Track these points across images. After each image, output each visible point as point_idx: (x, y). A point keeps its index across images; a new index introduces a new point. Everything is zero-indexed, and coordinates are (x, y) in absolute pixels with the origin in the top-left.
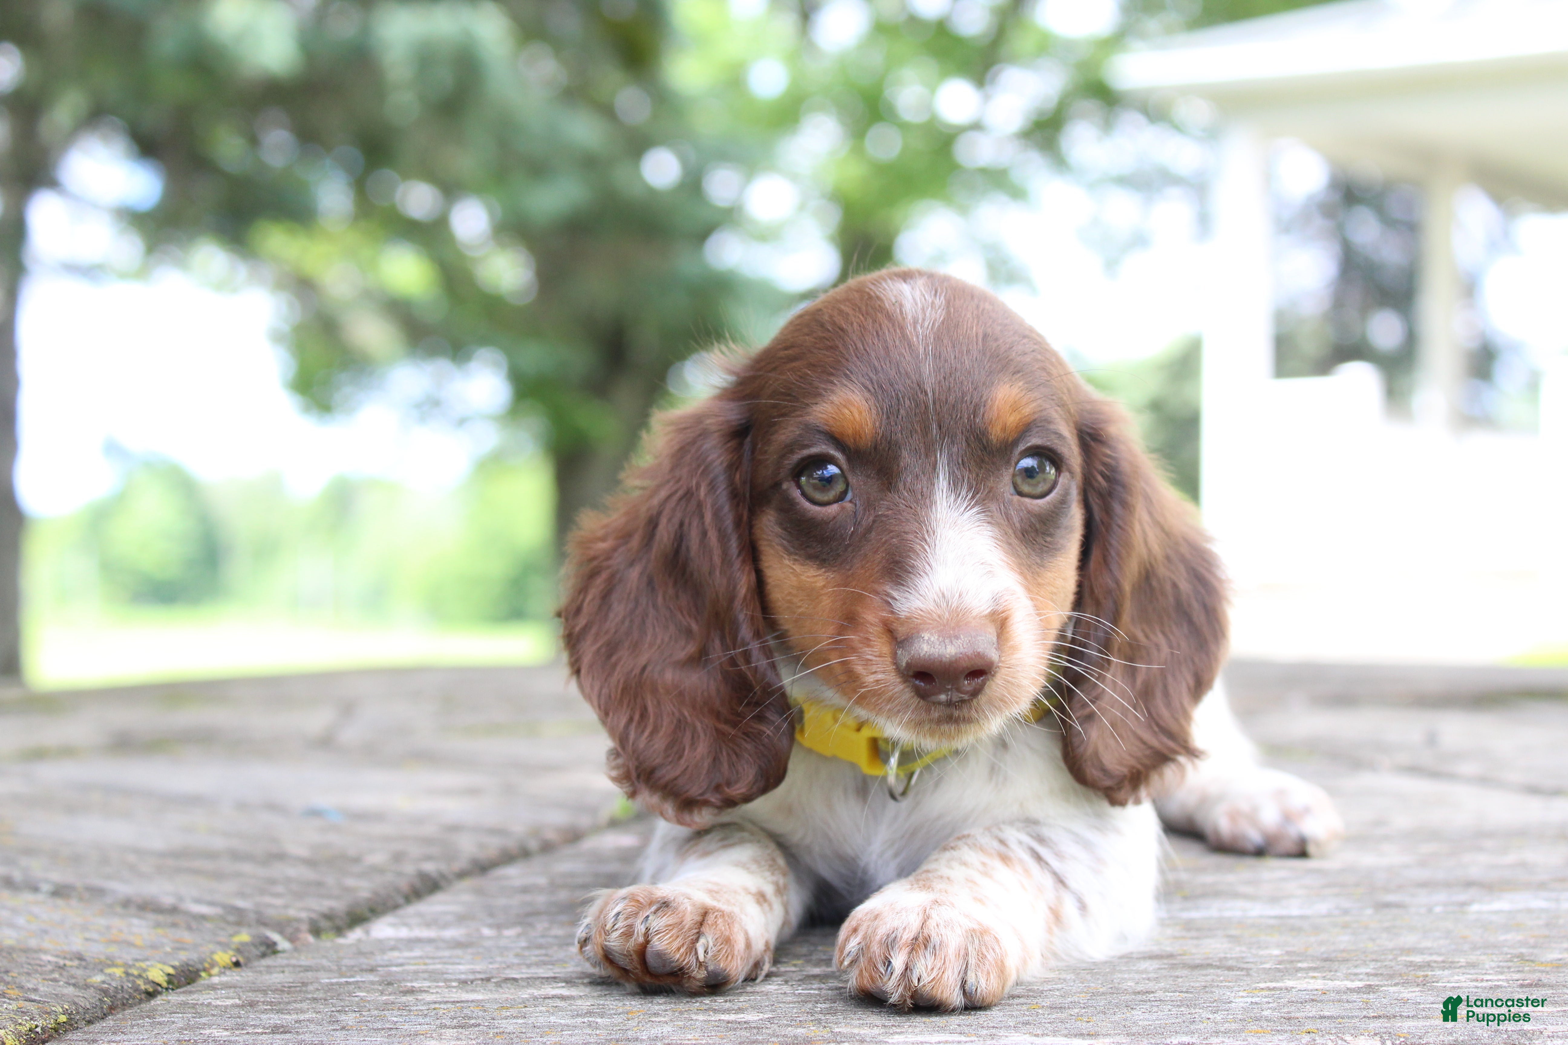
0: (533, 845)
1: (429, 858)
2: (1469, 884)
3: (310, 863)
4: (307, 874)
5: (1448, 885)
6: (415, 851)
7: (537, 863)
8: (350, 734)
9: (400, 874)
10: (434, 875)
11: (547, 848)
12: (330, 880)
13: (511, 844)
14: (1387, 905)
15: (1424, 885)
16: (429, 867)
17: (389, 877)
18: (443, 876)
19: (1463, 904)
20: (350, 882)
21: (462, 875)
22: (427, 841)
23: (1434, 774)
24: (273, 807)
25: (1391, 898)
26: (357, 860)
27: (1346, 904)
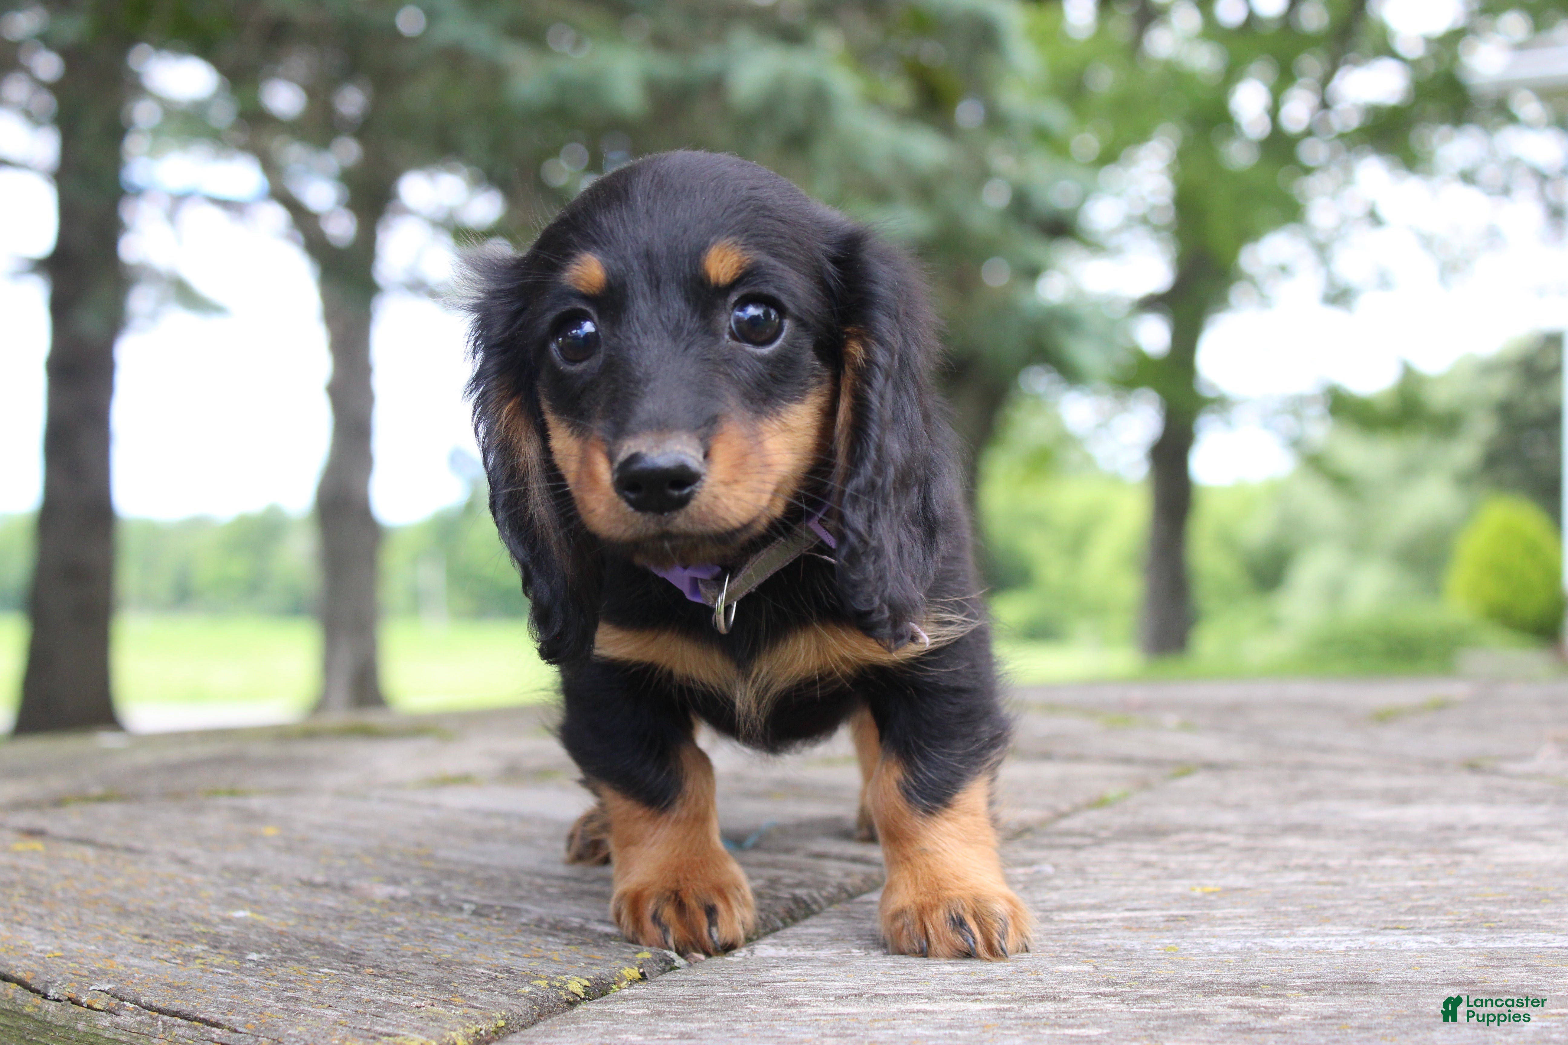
1: (801, 885)
9: (776, 899)
10: (807, 900)
16: (801, 893)
18: (816, 901)
21: (832, 901)
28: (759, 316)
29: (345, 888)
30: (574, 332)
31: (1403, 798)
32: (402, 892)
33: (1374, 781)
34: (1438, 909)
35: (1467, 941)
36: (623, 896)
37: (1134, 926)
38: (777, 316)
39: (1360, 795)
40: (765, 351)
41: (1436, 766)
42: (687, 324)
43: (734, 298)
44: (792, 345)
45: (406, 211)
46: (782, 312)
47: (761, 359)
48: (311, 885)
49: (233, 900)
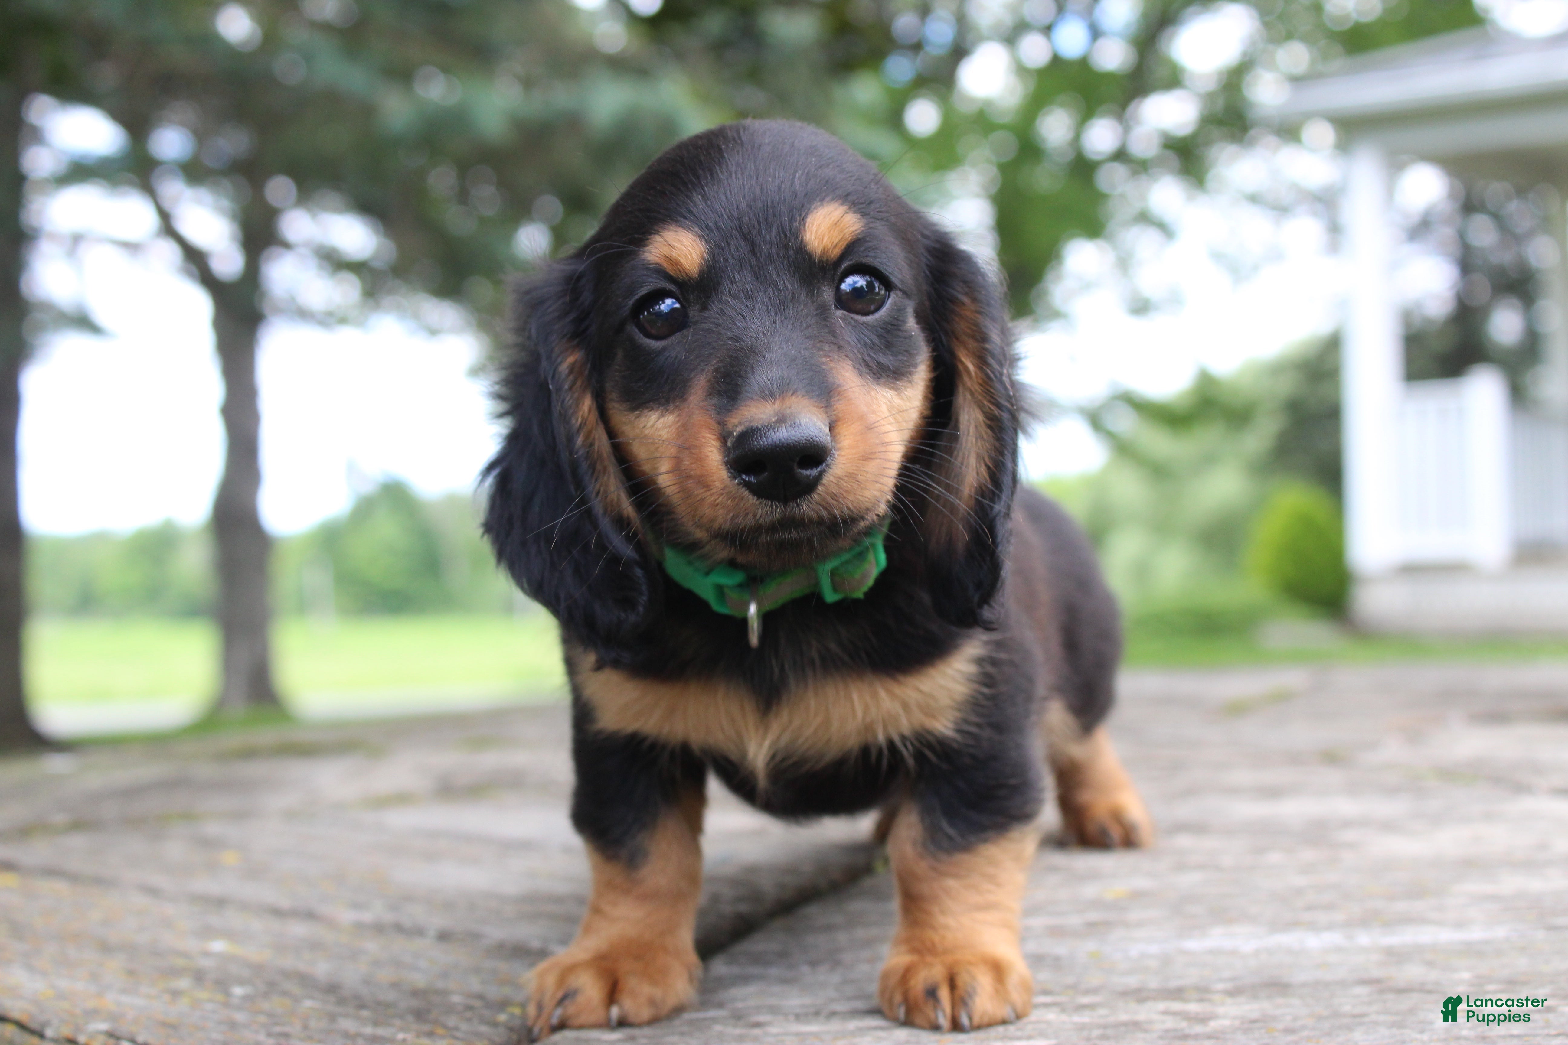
29: (310, 915)
31: (1273, 793)
32: (367, 917)
33: (1242, 776)
34: (1329, 907)
35: (1364, 939)
37: (1057, 932)
39: (1234, 791)
41: (1295, 759)
45: (286, 245)
48: (277, 912)
49: (208, 932)
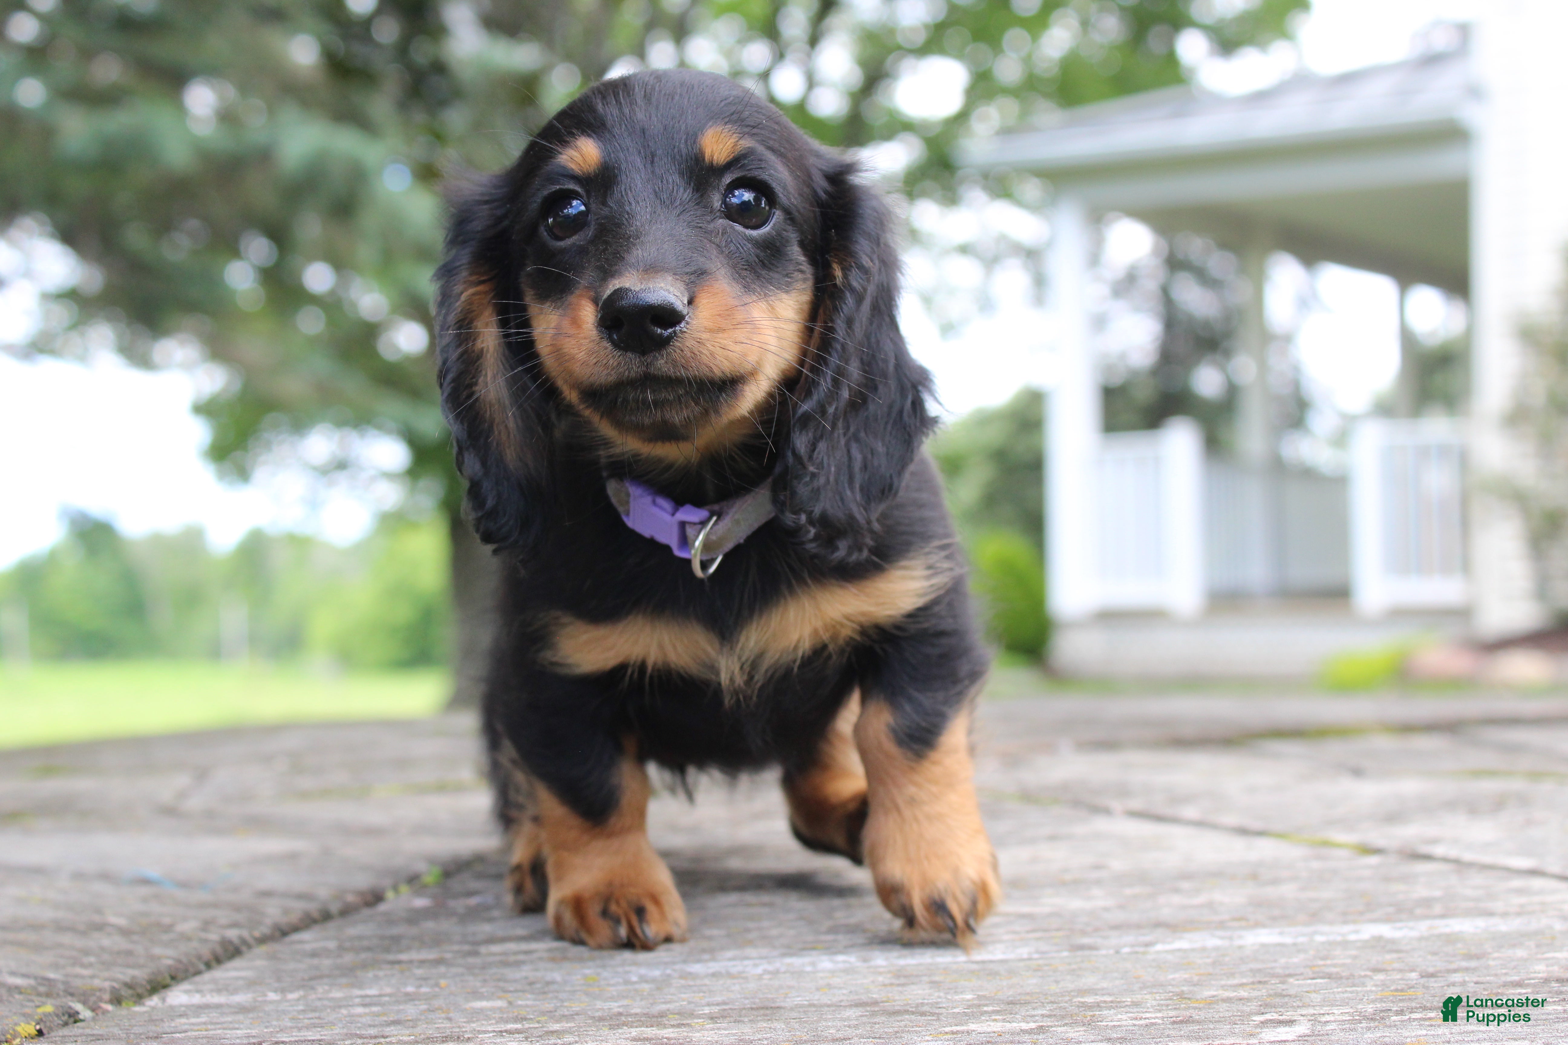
0: (334, 908)
1: (235, 925)
2: (1158, 925)
3: (125, 932)
4: (120, 943)
5: (1138, 926)
6: (223, 916)
7: (331, 927)
8: (195, 803)
9: (205, 941)
10: (236, 941)
11: (346, 911)
12: (139, 949)
13: (313, 908)
14: (1082, 947)
15: (1117, 927)
16: (233, 934)
17: (195, 944)
18: (244, 942)
19: (1148, 945)
20: (157, 951)
21: (263, 940)
22: (237, 908)
23: (1159, 819)
24: (106, 877)
25: (1086, 941)
26: (168, 929)
27: (1044, 947)
28: (749, 201)
30: (566, 211)
36: (562, 902)
38: (767, 203)
40: (754, 233)
42: (680, 194)
43: (727, 179)
44: (779, 234)
46: (772, 200)
47: (750, 239)
